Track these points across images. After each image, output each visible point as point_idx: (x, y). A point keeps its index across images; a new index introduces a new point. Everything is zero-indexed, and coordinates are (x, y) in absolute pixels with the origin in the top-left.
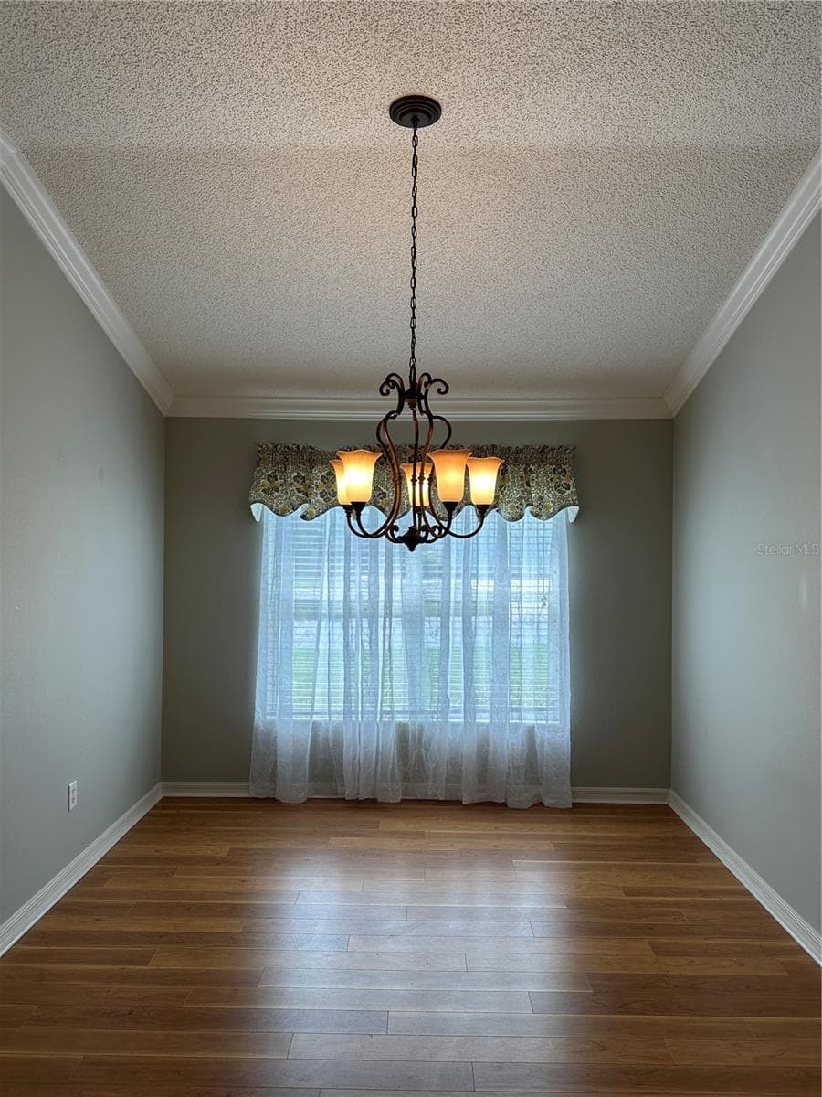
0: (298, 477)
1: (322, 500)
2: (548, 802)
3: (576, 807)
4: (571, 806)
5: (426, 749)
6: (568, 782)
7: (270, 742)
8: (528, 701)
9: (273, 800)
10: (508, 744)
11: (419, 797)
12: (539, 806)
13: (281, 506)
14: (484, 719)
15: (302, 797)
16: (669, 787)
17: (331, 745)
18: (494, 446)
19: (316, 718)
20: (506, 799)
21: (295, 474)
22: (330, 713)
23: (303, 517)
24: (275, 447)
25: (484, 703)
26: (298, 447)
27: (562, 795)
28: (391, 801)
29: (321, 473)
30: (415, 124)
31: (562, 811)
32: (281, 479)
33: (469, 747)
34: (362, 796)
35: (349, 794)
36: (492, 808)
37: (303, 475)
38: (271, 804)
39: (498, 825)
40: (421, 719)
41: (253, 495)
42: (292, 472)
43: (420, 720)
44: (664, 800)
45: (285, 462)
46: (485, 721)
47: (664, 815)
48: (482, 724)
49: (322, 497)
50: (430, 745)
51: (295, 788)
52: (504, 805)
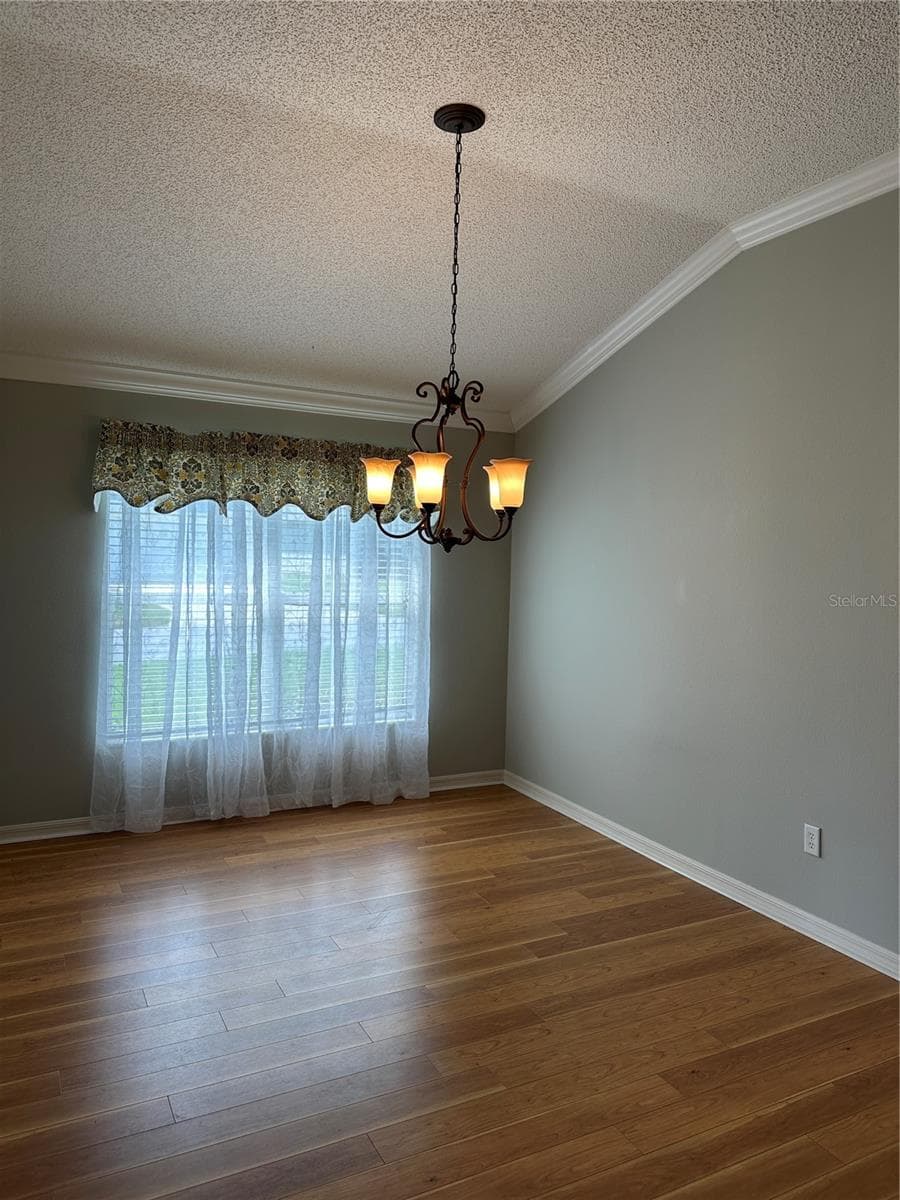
0: (153, 462)
1: (183, 490)
2: (408, 794)
3: (435, 796)
4: (428, 795)
5: (292, 758)
6: (427, 773)
7: (117, 769)
8: (392, 700)
9: (122, 833)
10: (374, 745)
11: (285, 808)
12: (400, 799)
13: (136, 495)
14: (349, 722)
15: (158, 825)
16: (503, 768)
17: (187, 765)
18: (368, 446)
19: (173, 738)
20: (371, 796)
21: (151, 459)
22: (187, 731)
23: (157, 509)
24: (126, 424)
25: (350, 706)
26: (154, 427)
27: (420, 784)
28: (261, 815)
29: (182, 459)
30: (459, 130)
31: (423, 801)
32: (132, 463)
33: (336, 750)
34: (230, 814)
35: (213, 815)
36: (358, 807)
37: (160, 460)
38: (121, 837)
39: (381, 820)
40: (288, 728)
41: (99, 481)
42: (147, 457)
43: (286, 729)
44: (499, 780)
45: (138, 443)
46: (351, 724)
47: (501, 793)
48: (349, 727)
49: (183, 487)
50: (297, 754)
51: (148, 815)
52: (368, 803)
